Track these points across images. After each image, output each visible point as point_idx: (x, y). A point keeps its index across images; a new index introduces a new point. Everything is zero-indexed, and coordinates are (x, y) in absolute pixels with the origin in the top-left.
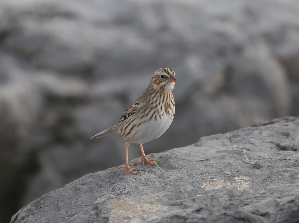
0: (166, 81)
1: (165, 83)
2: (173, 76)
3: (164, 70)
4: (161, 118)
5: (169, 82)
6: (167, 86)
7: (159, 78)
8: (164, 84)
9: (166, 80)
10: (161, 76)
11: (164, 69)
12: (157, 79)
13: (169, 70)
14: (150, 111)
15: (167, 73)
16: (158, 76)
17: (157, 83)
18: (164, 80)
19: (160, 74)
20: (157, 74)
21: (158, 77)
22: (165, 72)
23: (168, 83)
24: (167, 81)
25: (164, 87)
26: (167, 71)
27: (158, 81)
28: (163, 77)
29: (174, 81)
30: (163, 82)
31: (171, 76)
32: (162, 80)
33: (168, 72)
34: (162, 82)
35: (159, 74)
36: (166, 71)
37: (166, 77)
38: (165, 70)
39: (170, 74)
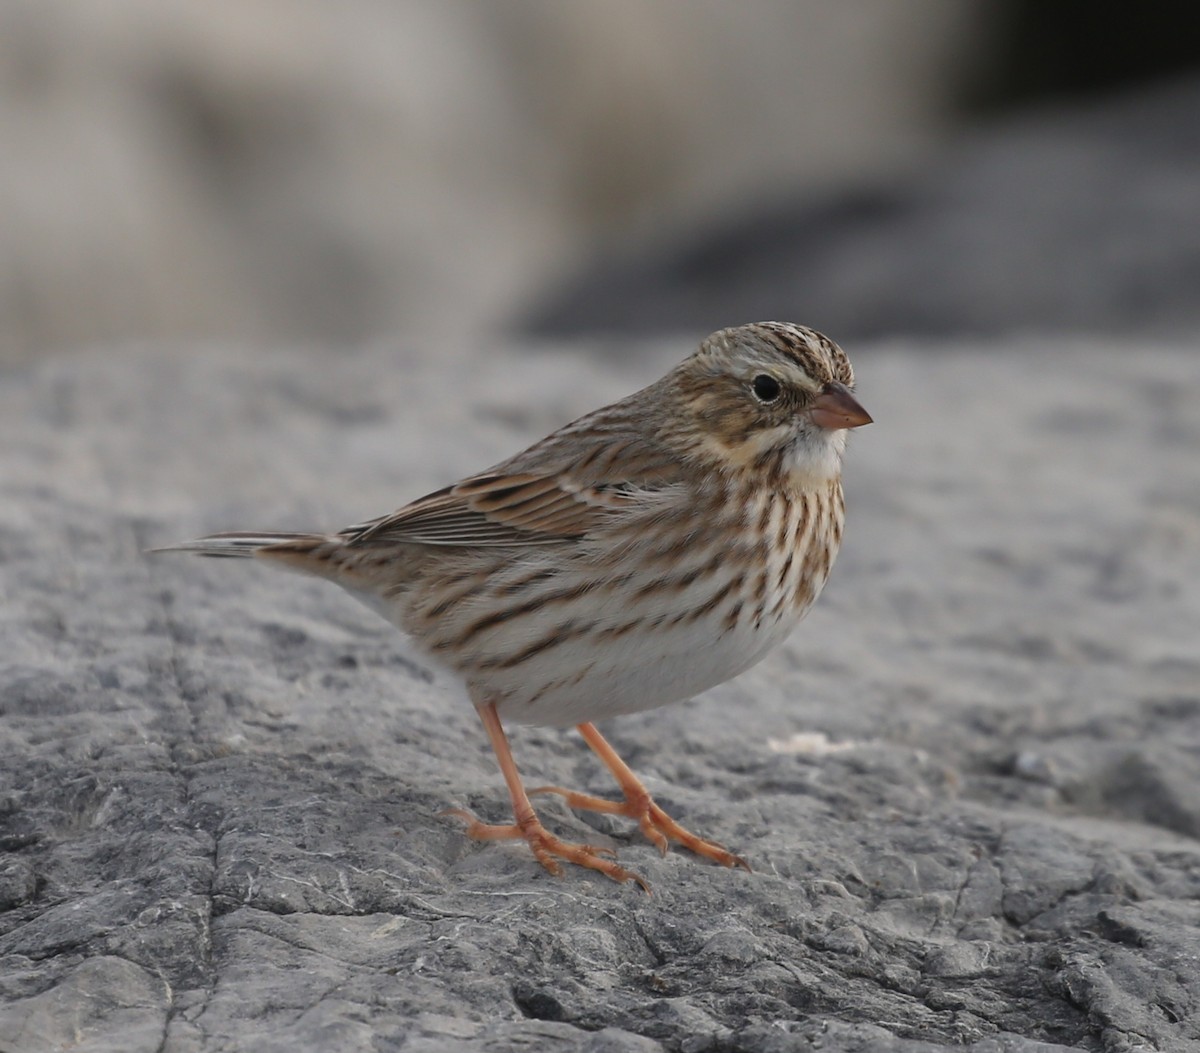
0: (795, 423)
1: (783, 431)
2: (846, 383)
3: (781, 345)
4: (758, 625)
5: (813, 429)
6: (800, 457)
7: (744, 395)
8: (778, 442)
9: (792, 413)
10: (755, 382)
11: (778, 335)
12: (727, 403)
13: (813, 344)
14: (713, 565)
15: (799, 362)
16: (739, 382)
17: (731, 430)
18: (782, 412)
19: (752, 368)
20: (727, 370)
21: (736, 389)
22: (790, 356)
23: (803, 439)
24: (799, 421)
25: (780, 458)
26: (802, 351)
27: (734, 421)
28: (767, 387)
29: (853, 419)
30: (772, 425)
31: (828, 389)
32: (760, 411)
33: (808, 357)
34: (762, 425)
35: (739, 371)
36: (797, 354)
37: (797, 397)
38: (788, 342)
39: (825, 374)
